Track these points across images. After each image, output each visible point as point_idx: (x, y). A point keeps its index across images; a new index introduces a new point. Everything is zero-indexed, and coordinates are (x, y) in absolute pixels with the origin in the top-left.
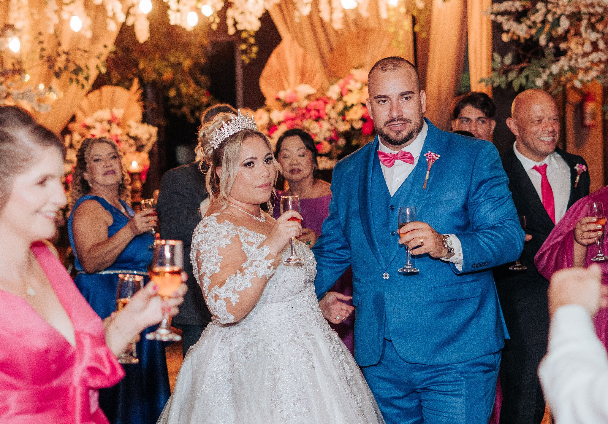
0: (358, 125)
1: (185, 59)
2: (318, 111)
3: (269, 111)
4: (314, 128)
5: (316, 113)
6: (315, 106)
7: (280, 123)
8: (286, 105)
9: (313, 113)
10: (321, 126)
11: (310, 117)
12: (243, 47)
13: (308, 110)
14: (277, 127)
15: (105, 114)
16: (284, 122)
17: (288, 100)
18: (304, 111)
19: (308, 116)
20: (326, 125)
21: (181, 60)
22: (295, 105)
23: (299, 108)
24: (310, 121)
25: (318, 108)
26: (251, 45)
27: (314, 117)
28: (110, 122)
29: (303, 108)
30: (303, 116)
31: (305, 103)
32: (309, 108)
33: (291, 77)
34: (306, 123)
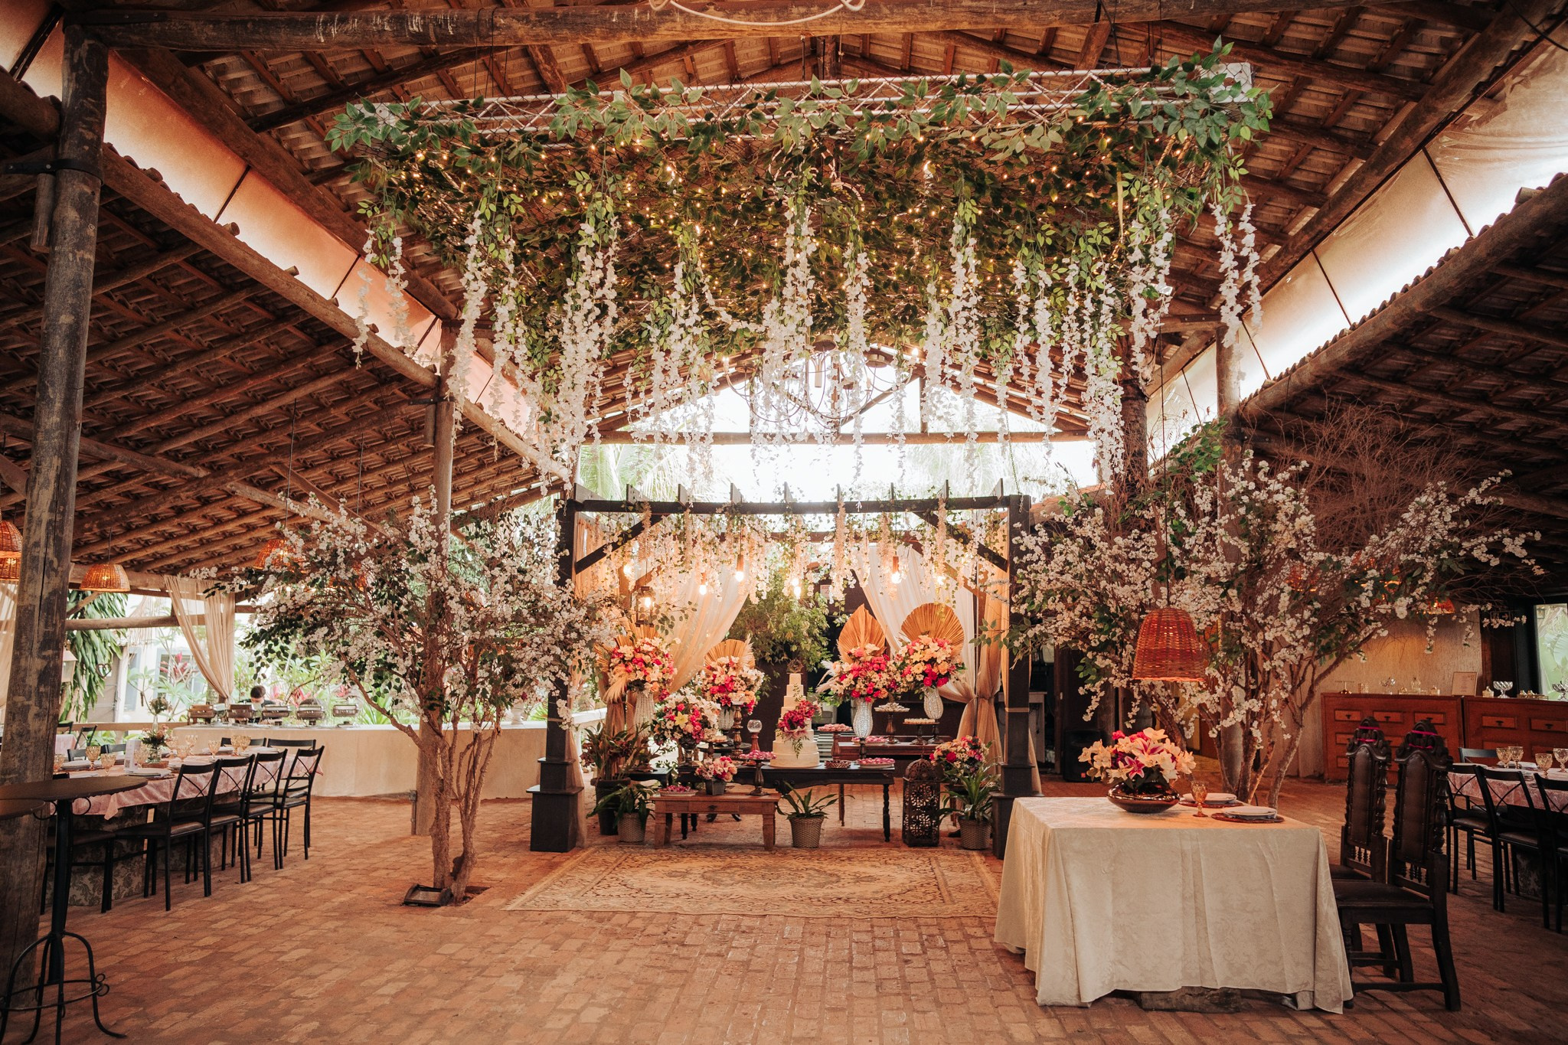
0: (920, 678)
2: (880, 664)
3: (842, 663)
4: (874, 678)
5: (879, 666)
6: (878, 660)
7: (847, 672)
8: (855, 658)
9: (875, 665)
10: (882, 676)
13: (872, 663)
15: (725, 660)
16: (851, 672)
17: (857, 655)
18: (868, 664)
19: (871, 668)
20: (885, 676)
22: (862, 658)
23: (864, 662)
24: (872, 671)
25: (880, 662)
27: (875, 669)
28: (728, 666)
29: (868, 661)
30: (867, 668)
31: (869, 658)
32: (872, 661)
33: (862, 638)
34: (869, 674)
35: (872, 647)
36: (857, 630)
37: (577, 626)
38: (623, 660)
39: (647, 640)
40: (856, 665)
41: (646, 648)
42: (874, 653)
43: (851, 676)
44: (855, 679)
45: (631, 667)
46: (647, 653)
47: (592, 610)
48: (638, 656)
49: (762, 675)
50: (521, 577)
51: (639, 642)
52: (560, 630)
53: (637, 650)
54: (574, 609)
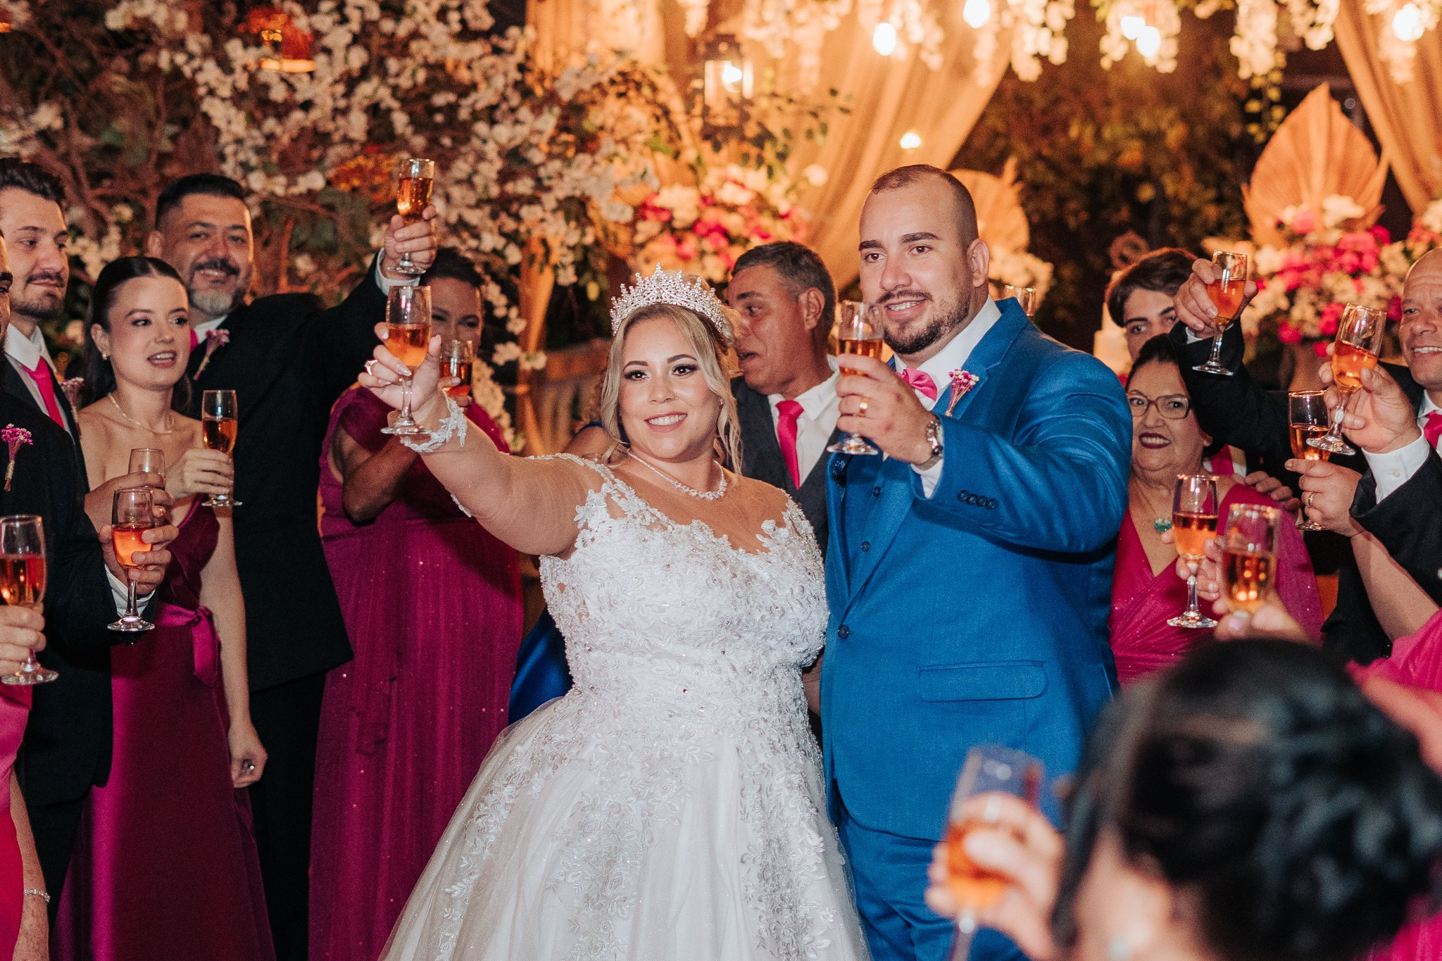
1: (1172, 124)
2: (1360, 255)
3: (1258, 248)
4: (1344, 292)
5: (1355, 259)
6: (1355, 243)
7: (1272, 275)
8: (1294, 237)
9: (1348, 258)
10: (1360, 289)
11: (1341, 267)
12: (1254, 106)
13: (1338, 251)
14: (1265, 283)
16: (1281, 273)
17: (1298, 228)
18: (1329, 254)
19: (1335, 264)
20: (1373, 287)
21: (1164, 125)
22: (1312, 238)
23: (1318, 248)
24: (1339, 274)
25: (1360, 248)
26: (1272, 104)
27: (1349, 268)
29: (1328, 247)
30: (1325, 265)
31: (1334, 237)
32: (1341, 247)
33: (1317, 178)
34: (1329, 280)
35: (1342, 207)
36: (1304, 157)
37: (537, 157)
38: (668, 226)
39: (735, 171)
40: (1296, 254)
41: (729, 194)
42: (1348, 225)
43: (1277, 287)
44: (1291, 294)
45: (691, 244)
46: (732, 209)
47: (574, 112)
48: (711, 215)
49: (1043, 270)
50: (388, 26)
51: (710, 180)
52: (490, 169)
53: (708, 201)
54: (524, 113)
